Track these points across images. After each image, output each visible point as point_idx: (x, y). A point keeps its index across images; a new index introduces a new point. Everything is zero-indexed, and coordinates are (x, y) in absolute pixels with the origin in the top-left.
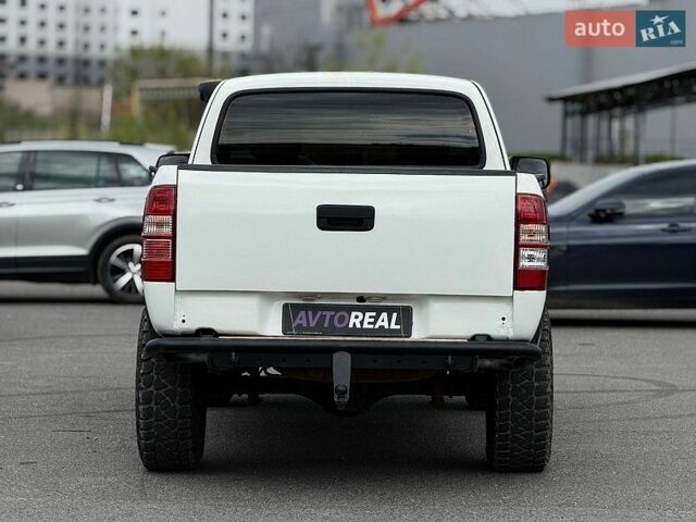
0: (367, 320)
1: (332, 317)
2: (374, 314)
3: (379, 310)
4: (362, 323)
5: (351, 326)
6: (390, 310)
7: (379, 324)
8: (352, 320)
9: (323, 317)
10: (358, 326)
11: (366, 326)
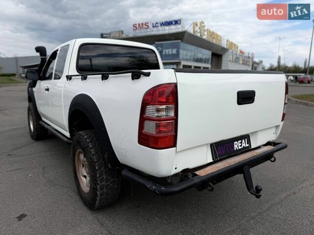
1: (229, 147)
2: (240, 141)
3: (242, 139)
4: (238, 146)
5: (235, 149)
6: (244, 138)
7: (243, 145)
8: (236, 146)
9: (226, 147)
10: (237, 148)
11: (240, 148)
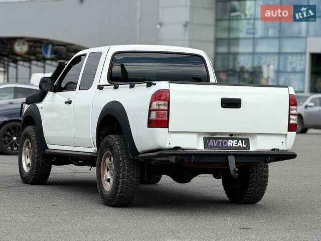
0: (234, 143)
1: (222, 142)
2: (236, 141)
3: (238, 139)
6: (242, 139)
7: (239, 145)
8: (229, 143)
9: (219, 142)
10: (231, 146)
11: (234, 145)
